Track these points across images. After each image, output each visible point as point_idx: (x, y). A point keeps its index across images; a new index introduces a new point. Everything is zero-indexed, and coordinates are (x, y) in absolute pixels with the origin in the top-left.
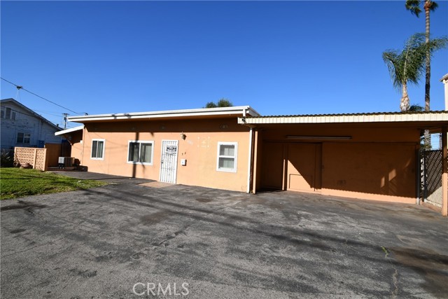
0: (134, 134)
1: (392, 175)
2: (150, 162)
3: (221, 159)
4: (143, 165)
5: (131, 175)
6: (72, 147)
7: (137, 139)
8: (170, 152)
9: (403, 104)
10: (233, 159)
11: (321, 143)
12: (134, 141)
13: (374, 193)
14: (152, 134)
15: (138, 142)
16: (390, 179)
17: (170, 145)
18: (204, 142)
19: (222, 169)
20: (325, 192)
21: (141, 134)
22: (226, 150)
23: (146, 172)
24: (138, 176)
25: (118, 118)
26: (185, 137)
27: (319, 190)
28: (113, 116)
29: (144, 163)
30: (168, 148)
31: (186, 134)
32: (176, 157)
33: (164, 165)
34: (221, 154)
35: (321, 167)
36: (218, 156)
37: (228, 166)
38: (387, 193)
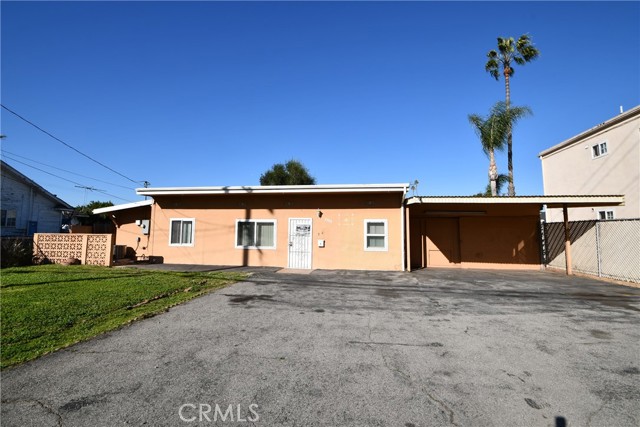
0: (242, 212)
1: (521, 245)
2: (272, 245)
3: (369, 238)
4: (260, 251)
5: (240, 263)
6: (118, 230)
7: (248, 216)
8: (302, 232)
9: (491, 173)
10: (383, 238)
11: (458, 218)
12: (243, 220)
13: (507, 262)
14: (272, 212)
15: (251, 221)
16: (519, 249)
17: (301, 223)
18: (346, 220)
19: (371, 249)
20: (465, 266)
21: (254, 212)
22: (372, 228)
23: (264, 259)
24: (251, 263)
25: (230, 192)
26: (321, 215)
27: (458, 265)
28: (224, 189)
29: (261, 248)
30: (298, 228)
31: (322, 211)
32: (310, 238)
33: (293, 249)
34: (368, 232)
35: (459, 241)
36: (366, 235)
37: (376, 246)
38: (518, 262)
